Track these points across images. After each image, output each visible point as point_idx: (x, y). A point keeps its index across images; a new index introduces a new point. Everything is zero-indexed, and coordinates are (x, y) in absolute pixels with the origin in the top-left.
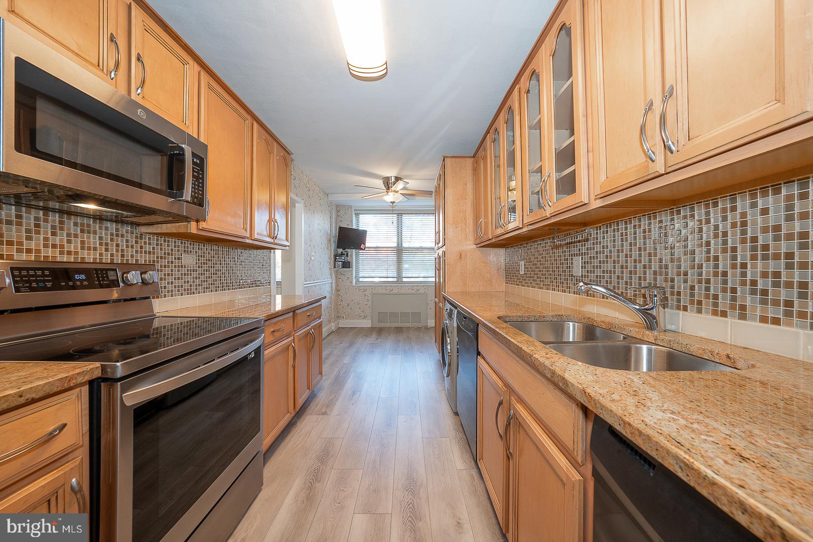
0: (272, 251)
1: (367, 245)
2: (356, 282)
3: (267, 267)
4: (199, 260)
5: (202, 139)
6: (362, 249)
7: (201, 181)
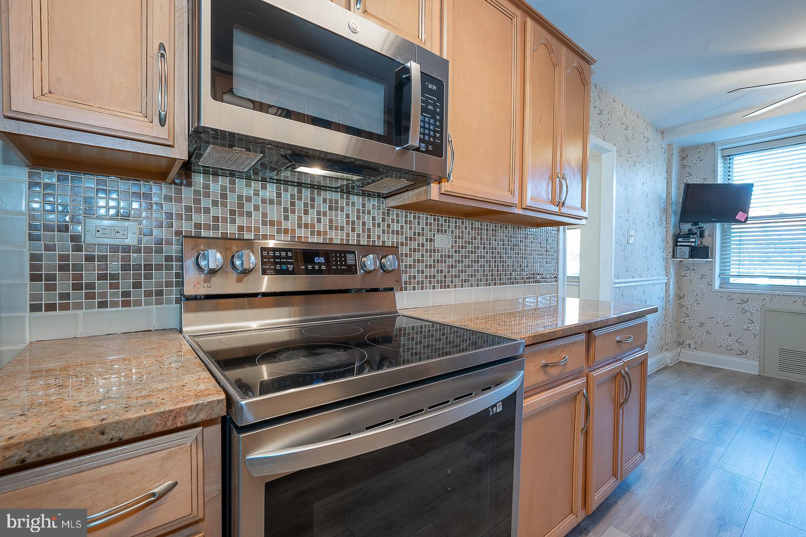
0: (561, 228)
1: (752, 213)
2: (721, 283)
3: (554, 254)
4: (456, 243)
5: (445, 57)
6: (739, 222)
7: (438, 117)
